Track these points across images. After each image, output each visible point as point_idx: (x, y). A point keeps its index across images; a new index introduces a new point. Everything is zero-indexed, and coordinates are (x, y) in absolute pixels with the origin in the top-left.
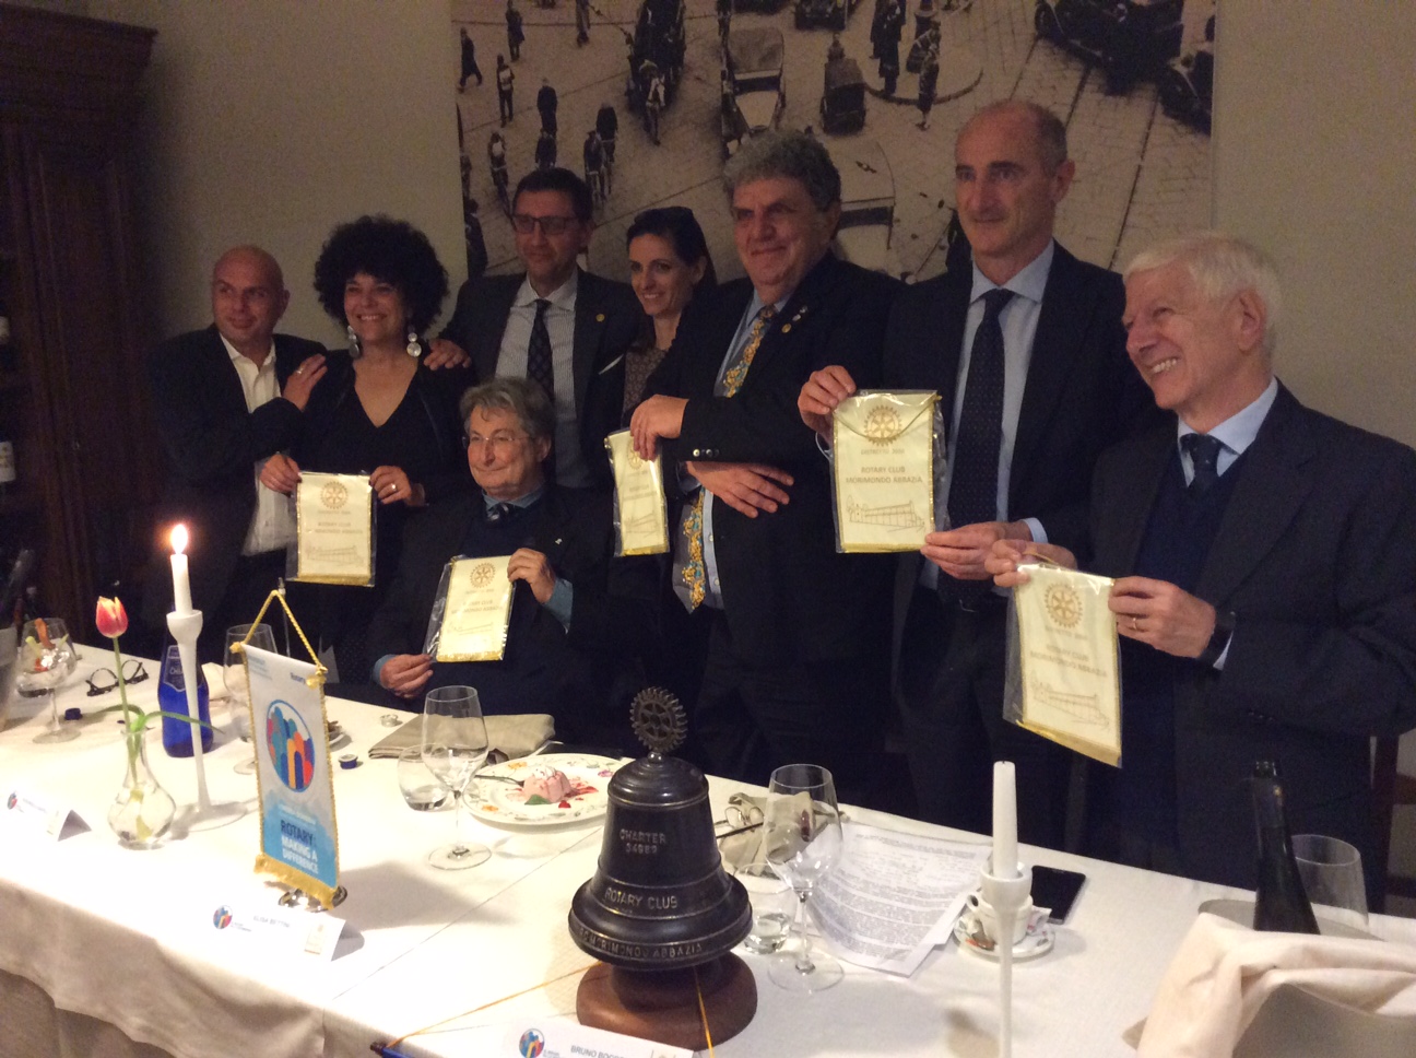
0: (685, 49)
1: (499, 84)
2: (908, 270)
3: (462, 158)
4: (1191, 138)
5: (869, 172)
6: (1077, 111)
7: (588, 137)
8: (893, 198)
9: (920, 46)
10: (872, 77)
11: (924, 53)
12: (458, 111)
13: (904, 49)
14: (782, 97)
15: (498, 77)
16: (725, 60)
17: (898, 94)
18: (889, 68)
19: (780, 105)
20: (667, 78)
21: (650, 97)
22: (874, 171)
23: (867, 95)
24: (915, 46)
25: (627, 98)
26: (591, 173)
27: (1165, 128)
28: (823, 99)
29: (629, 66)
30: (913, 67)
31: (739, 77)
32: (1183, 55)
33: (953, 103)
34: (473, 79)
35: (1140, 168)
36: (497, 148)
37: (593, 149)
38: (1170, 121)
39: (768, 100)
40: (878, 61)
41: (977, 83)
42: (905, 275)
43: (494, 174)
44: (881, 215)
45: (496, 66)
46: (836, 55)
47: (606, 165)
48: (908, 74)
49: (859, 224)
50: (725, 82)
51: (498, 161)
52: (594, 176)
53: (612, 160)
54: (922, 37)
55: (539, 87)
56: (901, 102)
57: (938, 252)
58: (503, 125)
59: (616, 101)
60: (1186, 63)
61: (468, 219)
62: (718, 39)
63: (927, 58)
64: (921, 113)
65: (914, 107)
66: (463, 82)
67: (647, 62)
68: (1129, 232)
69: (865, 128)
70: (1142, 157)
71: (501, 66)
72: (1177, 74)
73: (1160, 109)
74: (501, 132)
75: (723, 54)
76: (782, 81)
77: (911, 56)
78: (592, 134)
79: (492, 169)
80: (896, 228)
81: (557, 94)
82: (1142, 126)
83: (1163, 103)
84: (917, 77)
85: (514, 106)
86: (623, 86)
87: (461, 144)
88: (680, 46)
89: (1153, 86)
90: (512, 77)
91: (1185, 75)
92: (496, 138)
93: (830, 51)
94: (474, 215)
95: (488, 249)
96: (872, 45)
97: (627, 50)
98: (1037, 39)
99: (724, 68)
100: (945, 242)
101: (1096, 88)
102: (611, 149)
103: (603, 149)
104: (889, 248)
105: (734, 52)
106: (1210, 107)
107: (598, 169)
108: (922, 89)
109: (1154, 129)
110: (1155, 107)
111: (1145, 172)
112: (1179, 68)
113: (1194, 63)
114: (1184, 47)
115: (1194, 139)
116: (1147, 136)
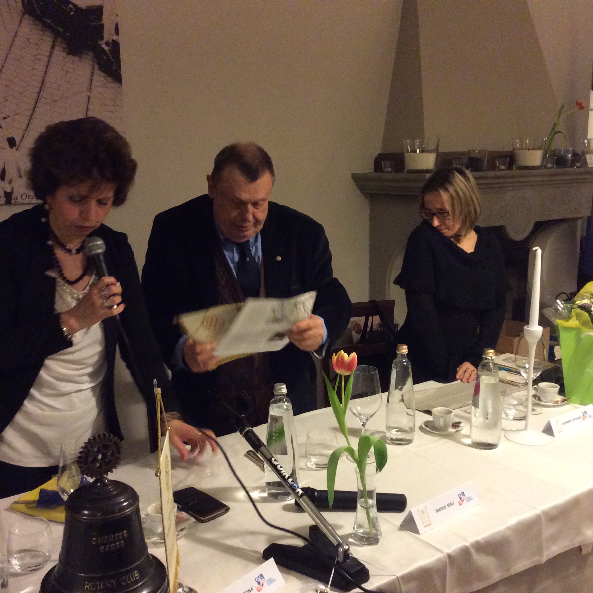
4: (113, 85)
6: (53, 60)
27: (100, 78)
32: (105, 40)
35: (89, 97)
38: (102, 74)
60: (107, 44)
70: (90, 91)
72: (104, 50)
73: (96, 66)
82: (88, 75)
83: (98, 64)
89: (91, 54)
91: (107, 51)
98: (24, 13)
101: (61, 49)
106: (120, 69)
109: (95, 77)
110: (94, 65)
111: (92, 100)
112: (104, 46)
113: (111, 45)
114: (105, 35)
115: (116, 85)
116: (92, 80)
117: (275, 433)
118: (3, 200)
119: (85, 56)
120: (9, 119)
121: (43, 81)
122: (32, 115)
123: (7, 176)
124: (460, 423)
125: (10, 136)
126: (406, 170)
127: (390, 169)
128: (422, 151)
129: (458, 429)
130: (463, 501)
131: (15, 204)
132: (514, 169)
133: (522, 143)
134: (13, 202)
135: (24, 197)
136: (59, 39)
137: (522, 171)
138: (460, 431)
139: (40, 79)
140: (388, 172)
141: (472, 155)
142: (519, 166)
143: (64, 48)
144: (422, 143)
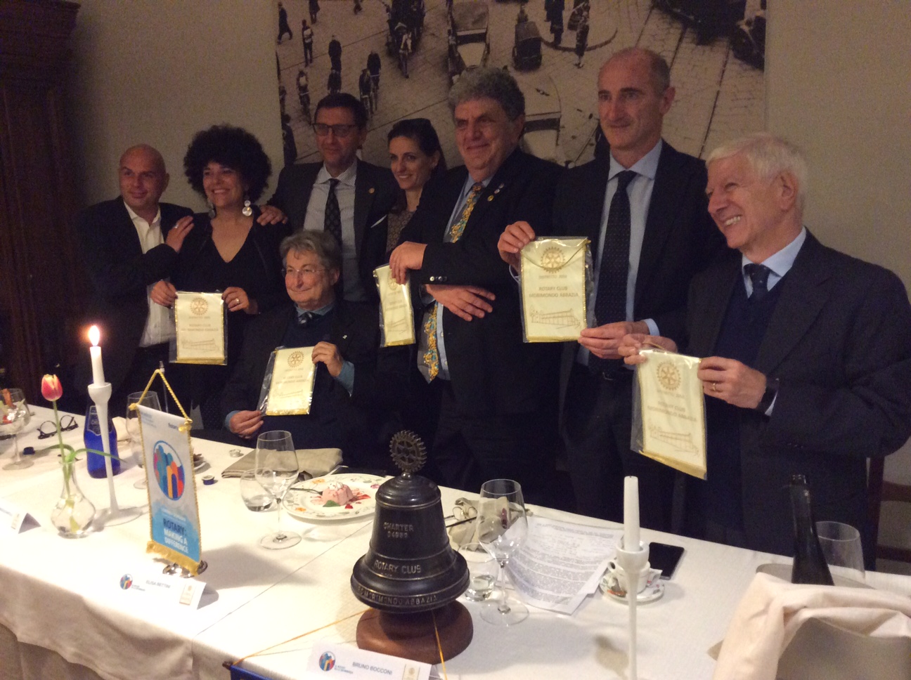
0: (424, 16)
1: (304, 39)
2: (568, 159)
3: (279, 88)
4: (752, 73)
5: (544, 96)
6: (679, 55)
7: (362, 73)
8: (560, 112)
9: (576, 12)
10: (546, 33)
11: (579, 17)
12: (277, 56)
13: (566, 15)
14: (488, 46)
15: (303, 35)
16: (450, 23)
17: (563, 44)
18: (557, 27)
19: (486, 52)
20: (413, 33)
21: (402, 47)
22: (547, 95)
23: (543, 47)
24: (573, 14)
25: (387, 47)
26: (364, 97)
27: (735, 66)
28: (515, 47)
29: (388, 27)
30: (571, 27)
31: (460, 34)
32: (745, 20)
33: (598, 49)
34: (286, 35)
35: (718, 93)
36: (303, 80)
37: (365, 81)
38: (738, 61)
39: (479, 48)
40: (549, 24)
41: (614, 37)
42: (568, 163)
43: (301, 97)
44: (552, 124)
45: (302, 26)
46: (522, 19)
47: (374, 92)
48: (570, 31)
49: (538, 129)
50: (450, 37)
51: (303, 89)
52: (366, 98)
53: (378, 88)
54: (578, 7)
55: (330, 40)
56: (565, 49)
57: (588, 147)
58: (306, 66)
59: (380, 51)
60: (748, 23)
61: (284, 126)
62: (447, 9)
63: (581, 21)
64: (577, 57)
65: (573, 53)
66: (280, 37)
67: (400, 24)
68: (711, 134)
69: (541, 67)
70: (720, 85)
71: (305, 28)
72: (742, 31)
73: (731, 53)
74: (307, 70)
75: (449, 18)
76: (487, 36)
77: (571, 20)
78: (364, 71)
79: (299, 94)
80: (562, 131)
81: (341, 46)
82: (720, 64)
83: (734, 50)
84: (575, 34)
85: (313, 54)
86: (384, 40)
87: (279, 78)
88: (421, 14)
89: (726, 39)
90: (312, 34)
91: (747, 31)
92: (302, 74)
93: (518, 15)
94: (288, 124)
95: (297, 145)
96: (546, 13)
97: (386, 16)
98: (652, 8)
99: (449, 27)
100: (593, 141)
101: (690, 40)
102: (376, 81)
103: (371, 81)
104: (557, 144)
105: (456, 18)
106: (764, 53)
107: (369, 95)
108: (578, 41)
109: (728, 66)
110: (728, 53)
111: (720, 94)
112: (745, 27)
113: (753, 24)
114: (747, 13)
115: (755, 73)
116: (723, 72)
119: (717, 43)
143: (694, 39)
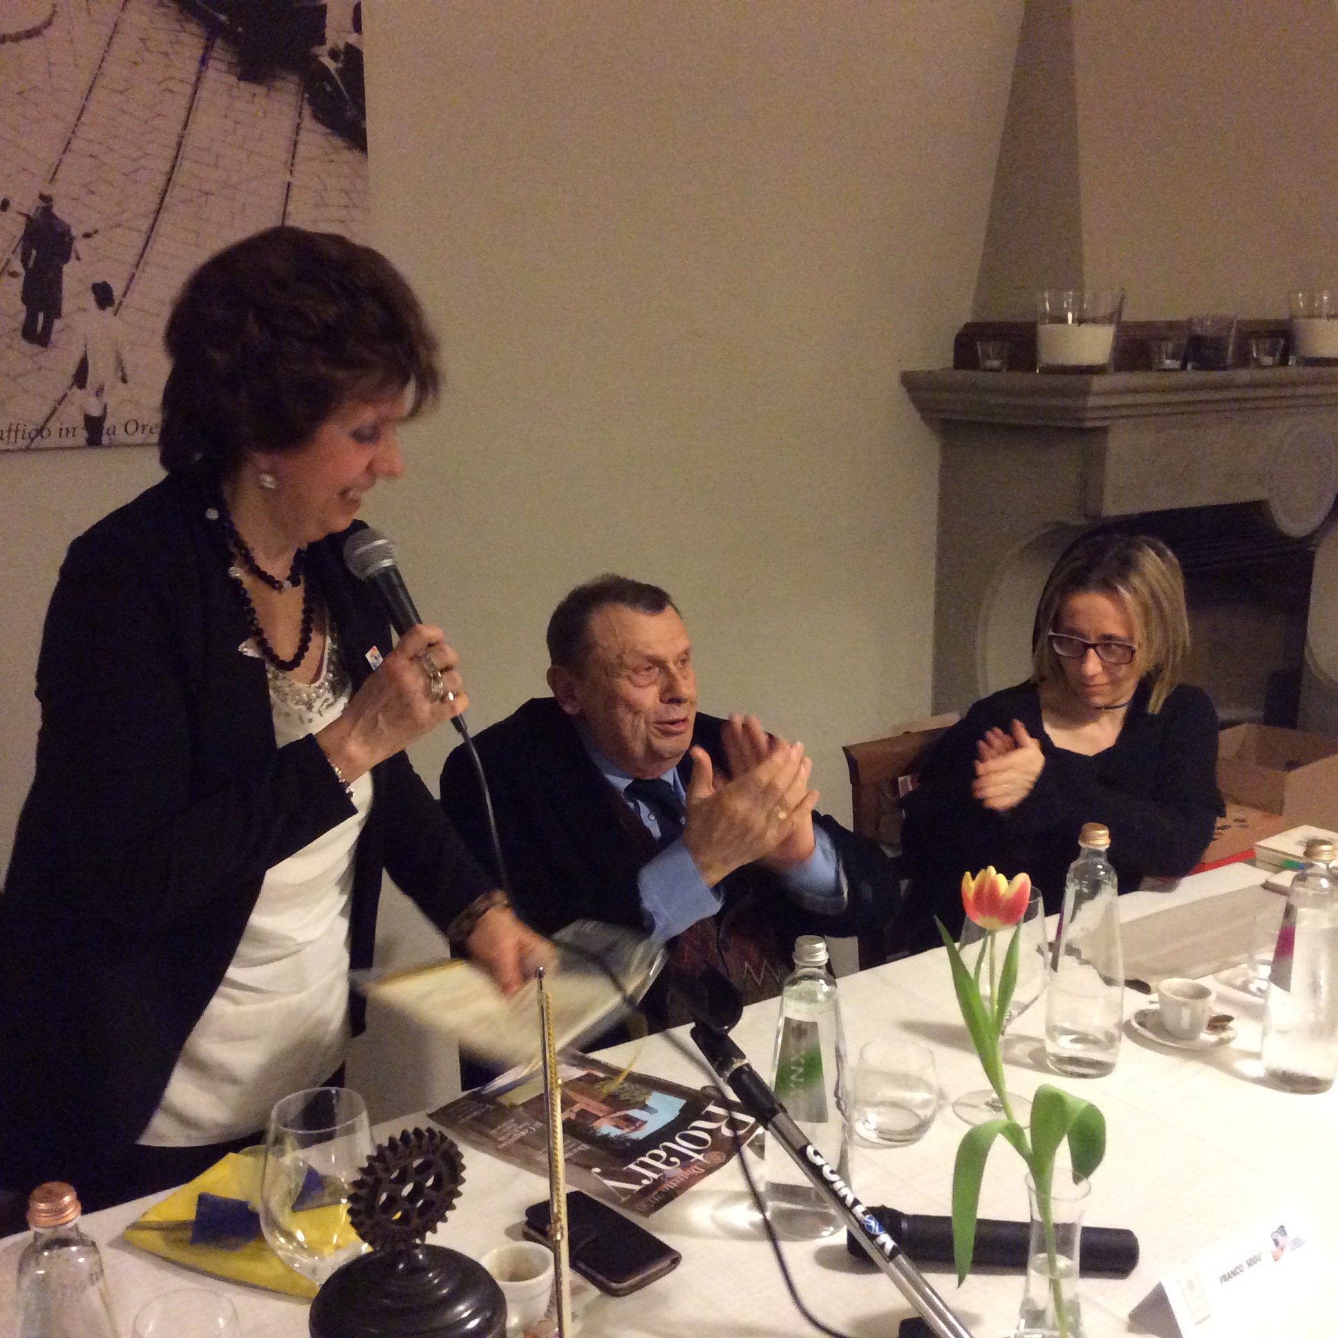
4: (348, 156)
6: (203, 93)
27: (315, 138)
32: (329, 45)
33: (10, 47)
35: (289, 185)
38: (320, 128)
60: (334, 55)
70: (291, 172)
72: (324, 69)
73: (307, 111)
82: (287, 128)
83: (310, 101)
89: (295, 78)
91: (333, 72)
101: (224, 67)
106: (364, 118)
109: (303, 137)
110: (301, 108)
111: (295, 191)
112: (327, 61)
113: (342, 58)
114: (330, 34)
115: (351, 156)
116: (295, 144)
117: (798, 1064)
118: (82, 436)
119: (278, 84)
120: (97, 237)
121: (180, 144)
122: (152, 229)
123: (90, 379)
124: (1229, 1019)
125: (99, 279)
126: (1039, 365)
127: (996, 363)
128: (1080, 321)
129: (1224, 1035)
130: (1282, 1250)
131: (110, 446)
132: (1290, 363)
133: (1311, 300)
134: (105, 440)
135: (131, 428)
136: (219, 43)
137: (1309, 369)
138: (1229, 1040)
139: (173, 141)
140: (992, 370)
141: (1199, 331)
142: (1305, 359)
143: (231, 64)
144: (1079, 300)
